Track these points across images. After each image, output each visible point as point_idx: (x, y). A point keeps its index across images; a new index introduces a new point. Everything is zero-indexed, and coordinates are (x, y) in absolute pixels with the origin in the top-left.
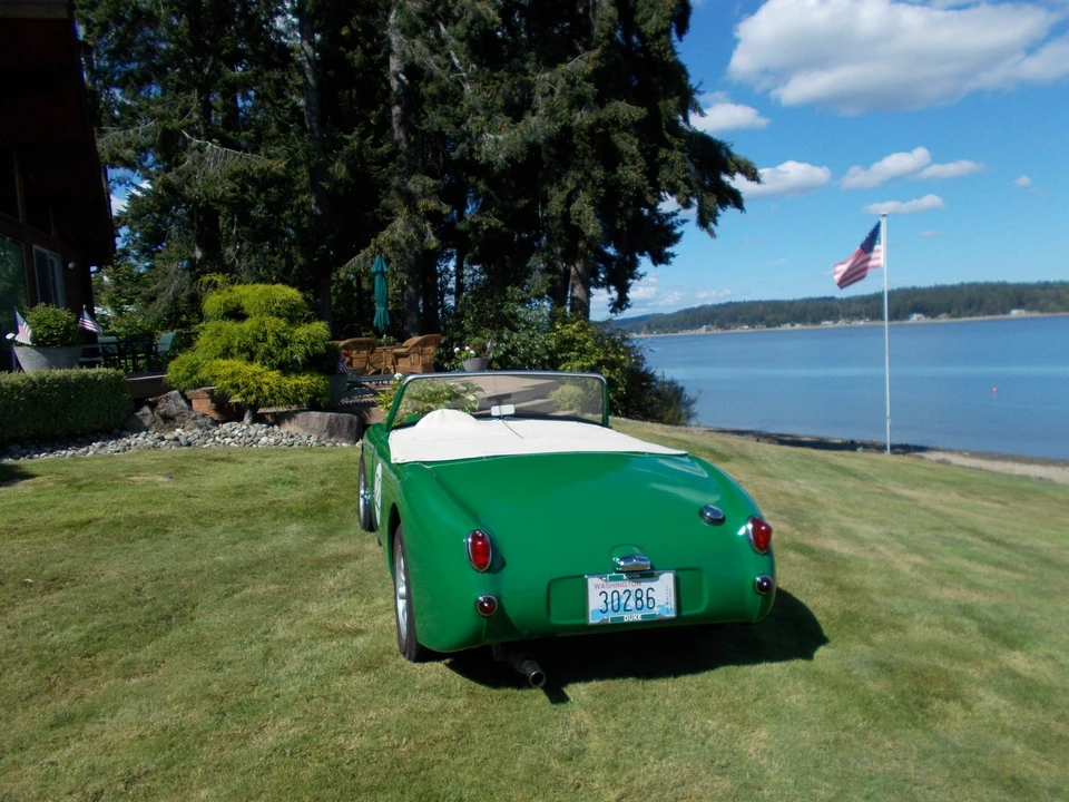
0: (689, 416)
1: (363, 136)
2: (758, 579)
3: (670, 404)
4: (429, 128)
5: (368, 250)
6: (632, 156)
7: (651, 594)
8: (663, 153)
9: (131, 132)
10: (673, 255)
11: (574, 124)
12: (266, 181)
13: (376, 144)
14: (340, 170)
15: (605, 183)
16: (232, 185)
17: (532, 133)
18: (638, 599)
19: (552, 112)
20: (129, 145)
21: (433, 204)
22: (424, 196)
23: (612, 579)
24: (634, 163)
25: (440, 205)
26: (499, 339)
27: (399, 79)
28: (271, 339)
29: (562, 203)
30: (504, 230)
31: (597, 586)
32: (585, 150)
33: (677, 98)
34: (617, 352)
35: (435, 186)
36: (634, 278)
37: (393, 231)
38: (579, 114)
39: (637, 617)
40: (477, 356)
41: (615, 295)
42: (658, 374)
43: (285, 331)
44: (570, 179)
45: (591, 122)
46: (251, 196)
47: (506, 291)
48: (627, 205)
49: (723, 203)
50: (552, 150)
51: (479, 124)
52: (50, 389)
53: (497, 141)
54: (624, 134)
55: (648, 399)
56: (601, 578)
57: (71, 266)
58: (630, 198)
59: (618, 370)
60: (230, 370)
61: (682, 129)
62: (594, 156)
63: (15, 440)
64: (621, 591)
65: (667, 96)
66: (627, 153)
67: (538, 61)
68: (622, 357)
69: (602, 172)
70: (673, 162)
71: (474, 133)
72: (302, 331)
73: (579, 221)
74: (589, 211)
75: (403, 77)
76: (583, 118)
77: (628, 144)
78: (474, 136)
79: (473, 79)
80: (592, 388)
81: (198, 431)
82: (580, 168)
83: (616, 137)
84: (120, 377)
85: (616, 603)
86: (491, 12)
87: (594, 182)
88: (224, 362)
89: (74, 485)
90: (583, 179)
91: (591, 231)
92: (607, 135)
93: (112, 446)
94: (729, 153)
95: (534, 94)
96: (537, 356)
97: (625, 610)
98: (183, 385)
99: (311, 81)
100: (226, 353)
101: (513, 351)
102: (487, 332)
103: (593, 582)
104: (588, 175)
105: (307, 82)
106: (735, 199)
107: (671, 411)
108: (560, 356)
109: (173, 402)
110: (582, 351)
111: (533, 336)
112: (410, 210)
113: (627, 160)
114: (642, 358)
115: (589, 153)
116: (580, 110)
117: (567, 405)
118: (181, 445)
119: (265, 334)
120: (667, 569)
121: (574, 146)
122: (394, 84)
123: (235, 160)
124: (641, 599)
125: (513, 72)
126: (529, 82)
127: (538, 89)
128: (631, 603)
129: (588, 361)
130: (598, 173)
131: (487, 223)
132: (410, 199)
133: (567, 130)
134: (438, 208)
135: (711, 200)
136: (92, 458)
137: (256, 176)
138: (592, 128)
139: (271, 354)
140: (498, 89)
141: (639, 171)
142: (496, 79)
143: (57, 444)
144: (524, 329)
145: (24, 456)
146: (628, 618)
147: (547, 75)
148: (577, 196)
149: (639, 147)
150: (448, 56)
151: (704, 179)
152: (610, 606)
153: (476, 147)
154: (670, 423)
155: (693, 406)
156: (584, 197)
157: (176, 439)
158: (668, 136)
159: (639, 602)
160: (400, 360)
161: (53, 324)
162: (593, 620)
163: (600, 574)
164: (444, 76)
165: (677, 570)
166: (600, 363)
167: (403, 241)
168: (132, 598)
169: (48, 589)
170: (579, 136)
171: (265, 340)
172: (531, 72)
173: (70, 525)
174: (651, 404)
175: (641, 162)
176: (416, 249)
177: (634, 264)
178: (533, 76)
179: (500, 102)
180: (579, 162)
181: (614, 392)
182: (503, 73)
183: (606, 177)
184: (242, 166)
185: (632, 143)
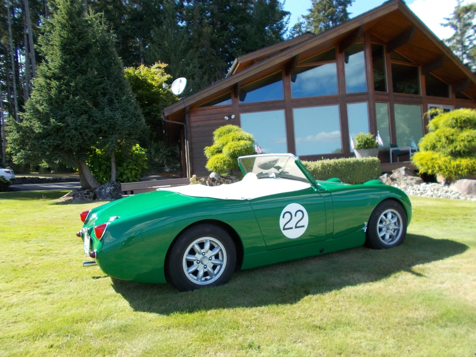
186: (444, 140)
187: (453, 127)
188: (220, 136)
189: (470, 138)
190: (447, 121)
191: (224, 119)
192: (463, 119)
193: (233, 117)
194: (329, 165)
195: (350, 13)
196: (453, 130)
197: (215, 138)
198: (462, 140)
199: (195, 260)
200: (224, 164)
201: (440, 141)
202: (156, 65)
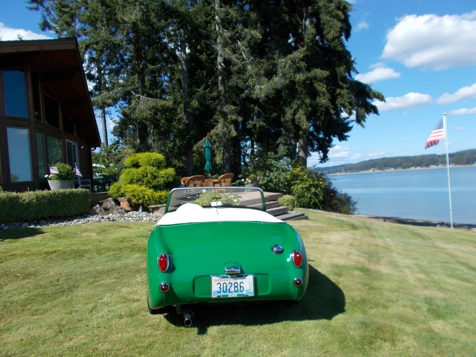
0: (354, 210)
1: (205, 89)
2: (295, 279)
3: (345, 204)
4: (232, 84)
5: (206, 138)
6: (323, 93)
7: (242, 285)
8: (338, 91)
9: (111, 92)
10: (348, 136)
11: (296, 80)
12: (165, 110)
13: (211, 92)
14: (195, 103)
15: (311, 105)
16: (150, 112)
17: (276, 84)
18: (235, 287)
19: (284, 75)
20: (110, 98)
21: (234, 117)
22: (231, 114)
23: (223, 277)
24: (324, 96)
25: (238, 117)
26: (265, 175)
27: (221, 65)
28: (149, 176)
29: (291, 114)
30: (266, 127)
31: (216, 280)
32: (301, 91)
33: (345, 66)
34: (319, 180)
35: (235, 109)
36: (330, 147)
37: (217, 129)
38: (298, 76)
39: (235, 295)
40: (252, 183)
41: (322, 154)
42: (339, 190)
43: (155, 172)
44: (295, 104)
45: (304, 79)
46: (159, 117)
47: (268, 154)
48: (321, 115)
49: (368, 112)
50: (287, 92)
51: (253, 82)
52: (58, 197)
53: (261, 88)
54: (320, 83)
55: (334, 202)
56: (218, 277)
57: (82, 147)
58: (323, 111)
59: (319, 189)
60: (132, 189)
61: (348, 79)
62: (306, 93)
63: (43, 218)
64: (227, 283)
65: (340, 65)
66: (321, 91)
67: (280, 54)
68: (321, 183)
69: (309, 100)
70: (343, 94)
71: (252, 86)
72: (163, 172)
73: (299, 122)
74: (304, 118)
75: (223, 64)
76: (300, 77)
77: (321, 87)
78: (251, 87)
79: (251, 63)
80: (307, 197)
81: (118, 215)
82: (299, 99)
83: (316, 85)
84: (87, 192)
85: (225, 288)
86: (258, 34)
87: (306, 105)
88: (130, 186)
89: (58, 236)
90: (301, 103)
91: (304, 126)
92: (311, 84)
93: (82, 221)
94: (370, 90)
95: (277, 68)
96: (282, 183)
97: (229, 292)
98: (115, 195)
99: (185, 68)
100: (131, 182)
101: (271, 181)
102: (259, 172)
103: (214, 278)
104: (303, 102)
105: (183, 69)
106: (374, 110)
107: (345, 207)
108: (292, 183)
109: (110, 203)
110: (302, 180)
111: (280, 174)
112: (225, 120)
113: (321, 94)
114: (331, 183)
115: (304, 92)
116: (299, 73)
117: (286, 204)
118: (110, 221)
119: (147, 173)
120: (250, 274)
121: (297, 90)
122: (220, 67)
123: (151, 102)
124: (237, 287)
125: (268, 59)
126: (275, 63)
127: (279, 66)
128: (232, 289)
129: (305, 184)
130: (308, 101)
131: (259, 124)
132: (224, 115)
133: (293, 83)
134: (237, 118)
135: (362, 111)
136: (72, 226)
137: (160, 108)
138: (304, 81)
139: (149, 182)
140: (262, 67)
141: (327, 99)
142: (261, 62)
143: (60, 220)
144: (276, 171)
145: (45, 225)
146: (230, 295)
147: (283, 60)
148: (298, 111)
149: (326, 88)
150: (241, 54)
151: (359, 101)
152: (222, 290)
153: (252, 92)
154: (345, 213)
155: (356, 205)
156: (301, 111)
157: (109, 218)
158: (341, 83)
159: (236, 288)
160: (216, 185)
161: (62, 171)
162: (214, 296)
163: (217, 275)
164: (239, 63)
165: (255, 274)
166: (310, 186)
167: (221, 134)
168: (55, 283)
169: (24, 278)
170: (299, 85)
171: (147, 176)
172: (276, 59)
173: (47, 253)
174: (335, 204)
175: (328, 95)
176: (227, 136)
177: (331, 140)
178: (277, 60)
179: (262, 72)
180: (299, 96)
181: (318, 199)
182: (264, 60)
183: (312, 102)
184: (154, 104)
185: (323, 87)
194: (44, 197)
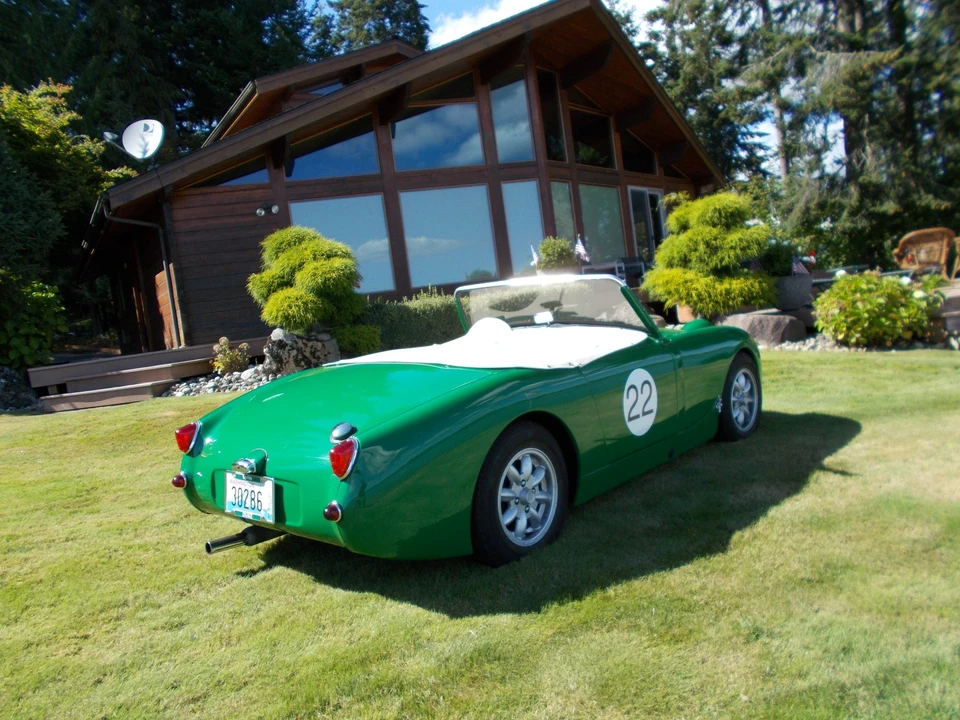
2: (328, 505)
7: (260, 497)
23: (238, 477)
31: (231, 481)
39: (250, 515)
43: (716, 239)
56: (232, 474)
64: (243, 489)
72: (734, 236)
85: (240, 499)
97: (245, 507)
103: (229, 476)
119: (697, 243)
120: (270, 477)
123: (848, 62)
124: (254, 499)
128: (248, 501)
139: (703, 262)
146: (244, 514)
152: (237, 501)
159: (253, 503)
162: (228, 509)
163: (232, 471)
165: (276, 479)
184: (853, 67)
186: (702, 247)
187: (714, 225)
188: (279, 250)
189: (745, 244)
190: (703, 215)
191: (255, 214)
192: (730, 210)
193: (275, 209)
195: (423, 6)
196: (715, 231)
197: (266, 256)
198: (732, 248)
199: (511, 498)
200: (306, 310)
201: (696, 250)
202: (43, 88)
